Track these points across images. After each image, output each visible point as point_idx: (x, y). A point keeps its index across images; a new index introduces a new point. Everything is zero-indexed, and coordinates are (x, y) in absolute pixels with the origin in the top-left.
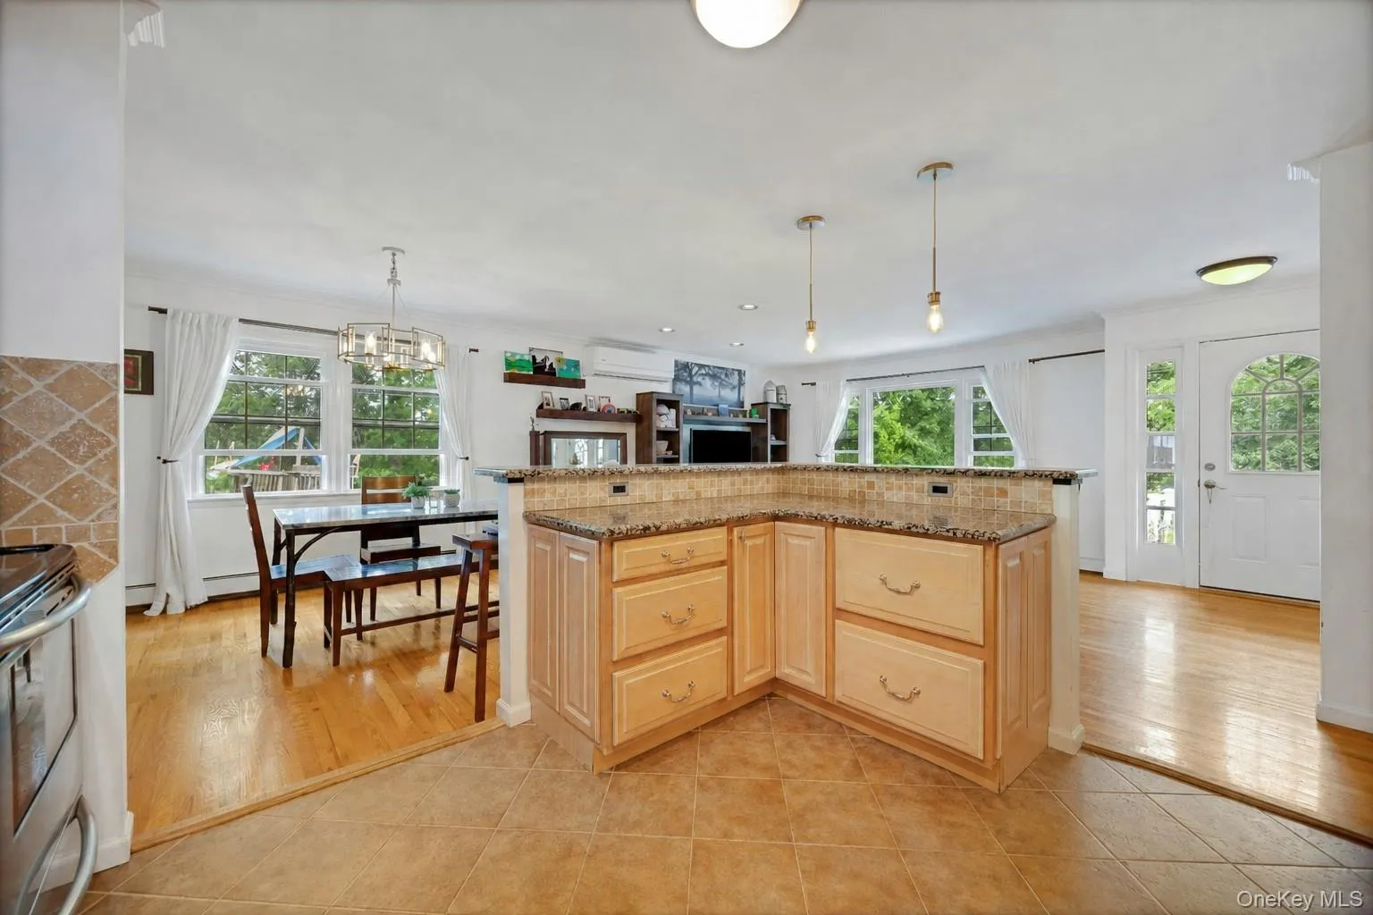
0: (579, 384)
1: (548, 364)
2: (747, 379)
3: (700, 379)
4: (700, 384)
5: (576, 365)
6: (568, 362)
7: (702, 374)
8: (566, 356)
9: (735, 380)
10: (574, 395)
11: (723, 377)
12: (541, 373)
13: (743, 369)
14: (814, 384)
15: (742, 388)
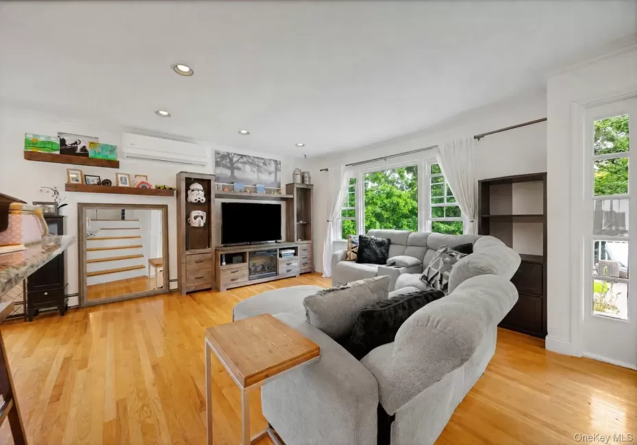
0: (114, 164)
1: (79, 147)
2: (282, 166)
3: (240, 165)
4: (239, 169)
5: (113, 149)
6: (105, 147)
7: (241, 162)
8: (101, 141)
9: (272, 167)
10: (106, 173)
11: (261, 164)
12: (69, 153)
13: (278, 160)
14: (327, 170)
15: (278, 173)
